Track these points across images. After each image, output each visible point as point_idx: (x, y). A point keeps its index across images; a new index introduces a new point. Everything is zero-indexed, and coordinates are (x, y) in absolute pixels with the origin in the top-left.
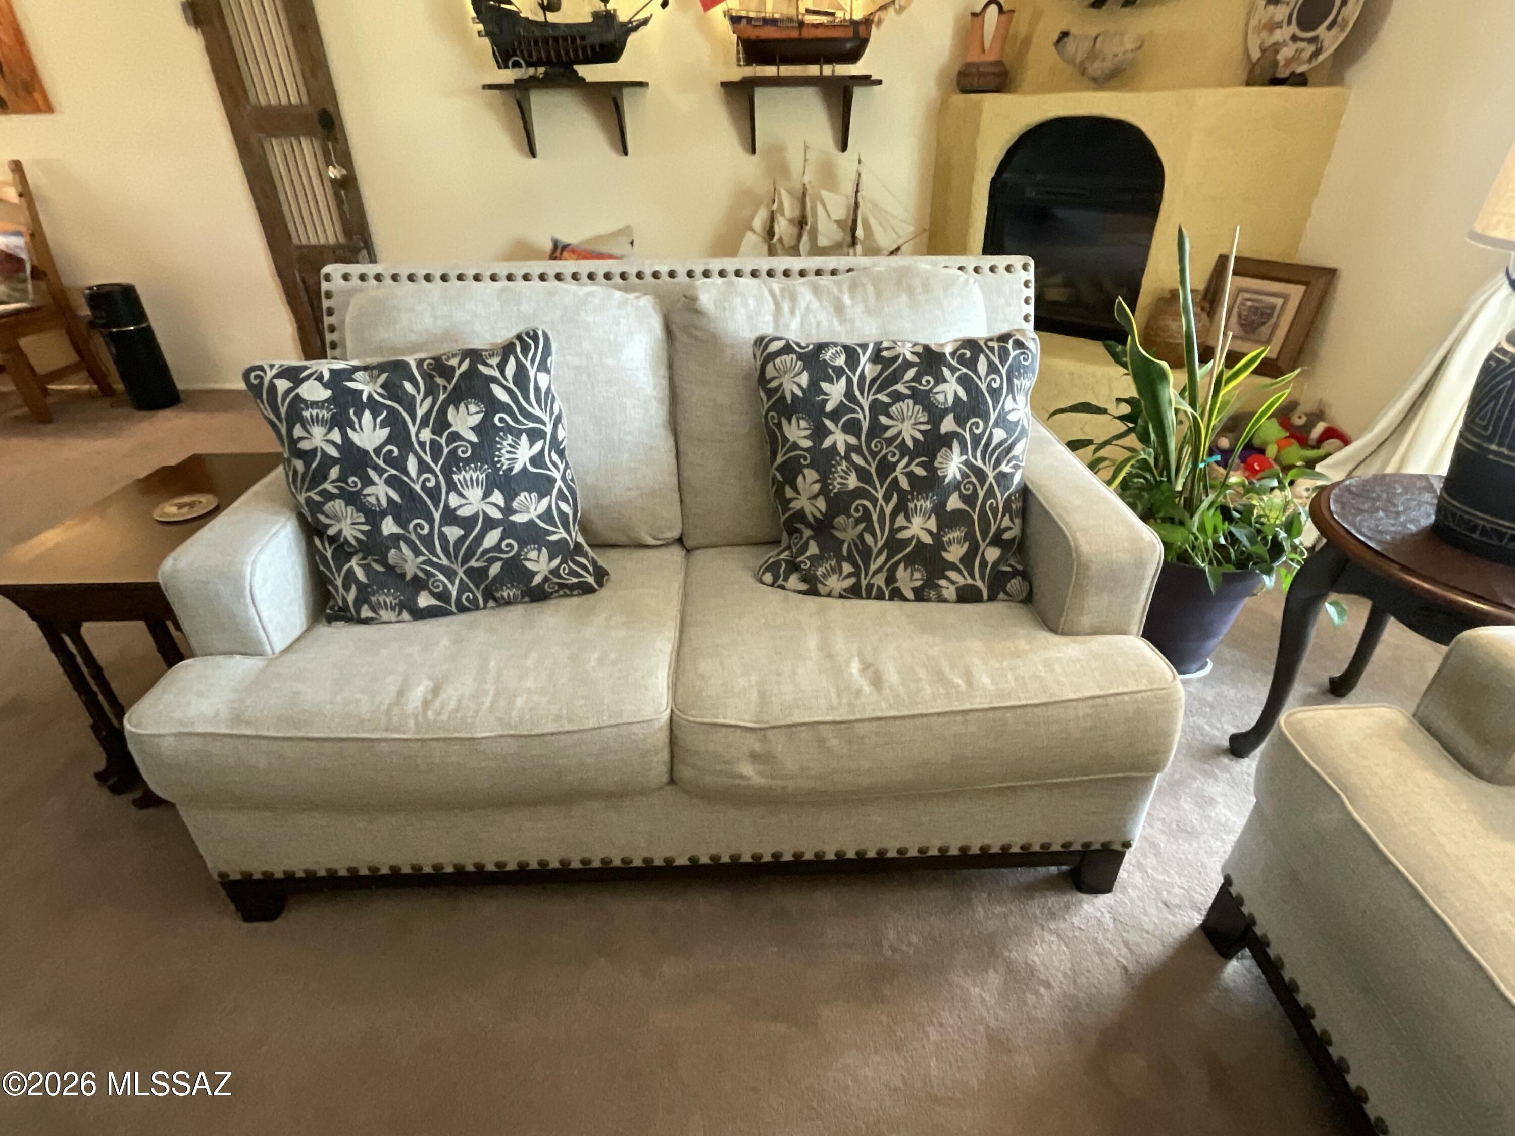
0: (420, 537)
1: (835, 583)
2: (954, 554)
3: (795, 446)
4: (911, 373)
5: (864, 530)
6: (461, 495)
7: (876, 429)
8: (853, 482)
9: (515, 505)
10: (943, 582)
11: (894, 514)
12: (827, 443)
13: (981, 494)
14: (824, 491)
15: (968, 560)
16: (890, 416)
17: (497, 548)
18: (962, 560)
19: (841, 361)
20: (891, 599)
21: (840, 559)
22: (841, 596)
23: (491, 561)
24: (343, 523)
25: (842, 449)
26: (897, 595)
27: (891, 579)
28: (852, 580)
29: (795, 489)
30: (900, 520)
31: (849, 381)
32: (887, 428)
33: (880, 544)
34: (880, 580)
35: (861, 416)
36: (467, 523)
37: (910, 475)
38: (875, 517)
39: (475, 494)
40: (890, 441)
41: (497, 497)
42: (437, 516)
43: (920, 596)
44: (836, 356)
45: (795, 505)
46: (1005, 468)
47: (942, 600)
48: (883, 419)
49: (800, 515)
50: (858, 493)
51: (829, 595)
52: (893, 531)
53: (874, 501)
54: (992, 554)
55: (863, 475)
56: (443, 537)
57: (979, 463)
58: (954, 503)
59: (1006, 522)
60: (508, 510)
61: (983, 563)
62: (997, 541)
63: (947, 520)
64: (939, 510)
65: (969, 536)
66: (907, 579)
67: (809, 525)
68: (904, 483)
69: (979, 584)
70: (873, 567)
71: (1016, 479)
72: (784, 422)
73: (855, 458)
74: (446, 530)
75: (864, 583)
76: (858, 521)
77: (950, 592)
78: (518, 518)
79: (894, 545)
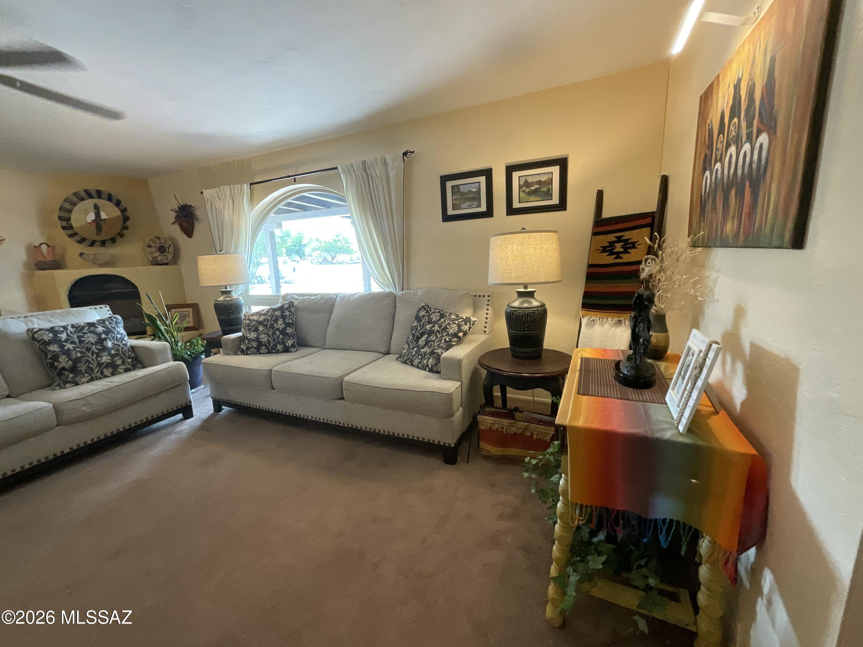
1: (84, 380)
2: (119, 362)
3: (54, 351)
4: (87, 328)
5: (89, 364)
7: (81, 342)
8: (79, 355)
10: (118, 369)
11: (97, 358)
12: (66, 348)
13: (120, 349)
14: (70, 359)
15: (123, 363)
16: (84, 338)
18: (122, 363)
19: (62, 329)
20: (104, 378)
21: (83, 374)
22: (87, 382)
25: (72, 348)
26: (106, 377)
27: (102, 373)
28: (90, 377)
29: (58, 362)
30: (99, 359)
31: (67, 333)
32: (85, 341)
33: (95, 366)
34: (99, 374)
35: (75, 340)
37: (97, 349)
38: (91, 360)
40: (87, 343)
43: (113, 374)
44: (59, 329)
45: (60, 366)
46: (124, 342)
47: (120, 373)
49: (64, 369)
50: (81, 357)
51: (83, 383)
52: (98, 362)
53: (89, 357)
54: (130, 360)
55: (81, 352)
57: (116, 343)
58: (113, 352)
59: (130, 353)
61: (128, 363)
62: (129, 358)
63: (113, 356)
64: (110, 354)
65: (121, 358)
66: (107, 372)
67: (67, 370)
68: (96, 351)
69: (129, 367)
70: (95, 372)
71: (128, 344)
72: (47, 347)
73: (78, 349)
75: (94, 376)
76: (85, 363)
77: (122, 371)
79: (100, 365)
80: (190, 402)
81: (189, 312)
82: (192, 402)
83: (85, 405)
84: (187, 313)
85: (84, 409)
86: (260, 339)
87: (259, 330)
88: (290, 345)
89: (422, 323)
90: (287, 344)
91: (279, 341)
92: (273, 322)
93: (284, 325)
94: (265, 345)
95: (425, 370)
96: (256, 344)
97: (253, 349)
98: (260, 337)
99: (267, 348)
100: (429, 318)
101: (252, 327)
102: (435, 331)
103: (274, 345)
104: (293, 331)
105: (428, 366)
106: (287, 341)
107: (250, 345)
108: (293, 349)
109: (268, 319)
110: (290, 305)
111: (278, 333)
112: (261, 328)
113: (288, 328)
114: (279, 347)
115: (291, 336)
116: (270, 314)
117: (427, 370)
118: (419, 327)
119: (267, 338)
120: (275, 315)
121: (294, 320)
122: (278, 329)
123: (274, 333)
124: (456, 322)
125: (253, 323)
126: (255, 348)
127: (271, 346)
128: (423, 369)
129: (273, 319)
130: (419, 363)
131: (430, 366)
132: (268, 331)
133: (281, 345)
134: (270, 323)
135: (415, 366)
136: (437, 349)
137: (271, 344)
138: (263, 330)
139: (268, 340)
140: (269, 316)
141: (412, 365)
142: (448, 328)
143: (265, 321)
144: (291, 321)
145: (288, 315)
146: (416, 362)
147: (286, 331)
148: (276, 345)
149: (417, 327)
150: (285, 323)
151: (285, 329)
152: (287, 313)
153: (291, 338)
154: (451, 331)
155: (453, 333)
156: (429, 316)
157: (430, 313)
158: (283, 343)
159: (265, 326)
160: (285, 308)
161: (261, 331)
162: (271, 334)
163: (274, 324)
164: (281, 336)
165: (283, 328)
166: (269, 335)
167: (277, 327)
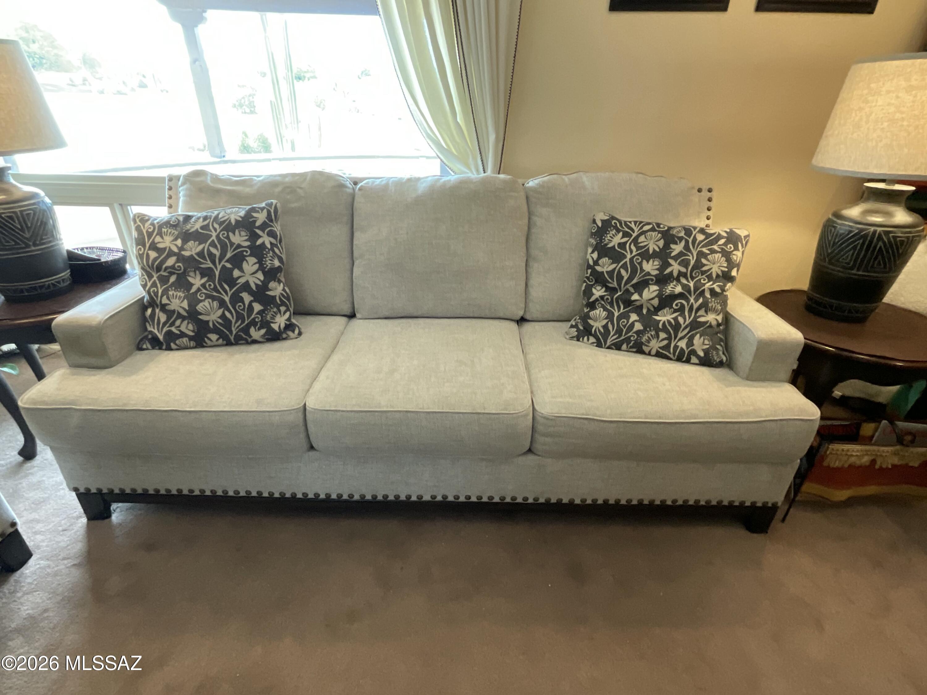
86: (201, 314)
87: (192, 285)
88: (283, 326)
90: (275, 327)
91: (254, 319)
92: (228, 265)
93: (260, 276)
94: (216, 330)
96: (191, 327)
97: (184, 337)
98: (200, 307)
99: (222, 335)
100: (637, 248)
101: (171, 274)
103: (242, 330)
104: (284, 290)
106: (273, 317)
107: (173, 329)
108: (290, 333)
109: (212, 256)
110: (269, 212)
111: (247, 297)
112: (197, 281)
113: (272, 285)
114: (256, 334)
115: (283, 303)
116: (214, 238)
119: (220, 312)
120: (232, 244)
121: (284, 256)
122: (246, 287)
123: (236, 299)
125: (171, 261)
126: (191, 338)
127: (234, 332)
129: (229, 255)
132: (215, 289)
133: (259, 329)
134: (219, 267)
137: (233, 329)
138: (203, 285)
139: (223, 316)
140: (213, 244)
141: (641, 352)
143: (204, 258)
144: (277, 263)
145: (269, 246)
146: (654, 345)
147: (268, 293)
148: (246, 330)
150: (262, 268)
151: (263, 287)
152: (265, 240)
153: (283, 309)
156: (635, 242)
157: (634, 234)
158: (265, 324)
159: (207, 273)
160: (258, 224)
161: (199, 290)
162: (227, 299)
163: (231, 270)
164: (257, 307)
165: (260, 283)
166: (222, 303)
167: (242, 281)
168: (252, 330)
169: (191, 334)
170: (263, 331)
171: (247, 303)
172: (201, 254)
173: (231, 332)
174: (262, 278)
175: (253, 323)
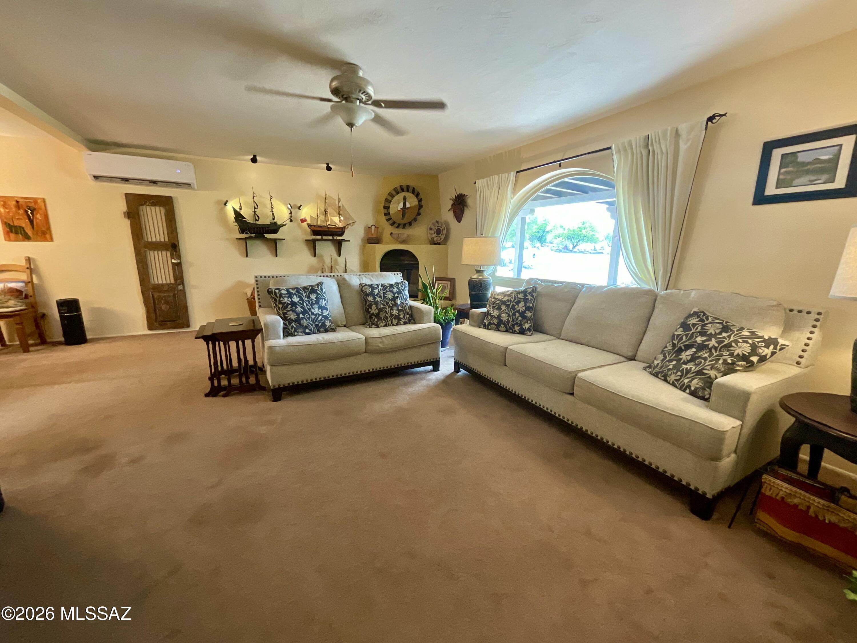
0: (307, 318)
1: (382, 324)
2: (402, 316)
3: (370, 301)
4: (388, 288)
5: (386, 314)
6: (314, 310)
7: (384, 297)
8: (382, 306)
9: (323, 312)
10: (401, 321)
11: (391, 310)
12: (376, 300)
13: (404, 306)
14: (377, 308)
17: (321, 320)
18: (403, 317)
19: (376, 286)
20: (392, 326)
21: (382, 320)
22: (383, 327)
23: (320, 323)
24: (292, 316)
25: (379, 301)
26: (393, 325)
27: (392, 322)
28: (385, 323)
29: (371, 309)
30: (392, 311)
31: (378, 290)
32: (386, 297)
33: (389, 316)
34: (390, 322)
35: (381, 295)
36: (316, 315)
37: (392, 304)
38: (387, 311)
39: (316, 309)
40: (387, 299)
41: (320, 310)
42: (310, 313)
43: (397, 324)
44: (375, 286)
45: (371, 312)
46: (407, 302)
47: (401, 325)
48: (385, 295)
49: (373, 314)
50: (383, 308)
51: (381, 327)
52: (391, 313)
53: (387, 309)
54: (408, 316)
55: (384, 305)
56: (311, 318)
57: (402, 301)
58: (400, 308)
59: (409, 311)
60: (322, 313)
61: (407, 318)
62: (408, 314)
63: (399, 311)
64: (398, 309)
65: (404, 313)
66: (395, 322)
67: (374, 316)
68: (391, 305)
69: (407, 321)
70: (388, 320)
71: (409, 304)
72: (368, 297)
73: (382, 302)
74: (312, 316)
75: (387, 323)
76: (384, 313)
77: (402, 323)
78: (324, 314)
79: (391, 315)
80: (439, 359)
81: (447, 284)
82: (441, 358)
83: (381, 342)
84: (446, 285)
85: (380, 345)
86: (501, 317)
87: (502, 309)
88: (527, 328)
89: (691, 332)
90: (524, 327)
91: (517, 322)
92: (515, 304)
93: (524, 308)
94: (504, 324)
95: (684, 391)
96: (497, 321)
97: (493, 325)
98: (502, 315)
99: (506, 326)
100: (702, 329)
101: (497, 305)
102: (710, 346)
103: (512, 325)
104: (531, 315)
105: (689, 387)
106: (524, 324)
107: (492, 322)
108: (529, 332)
109: (511, 301)
110: (533, 289)
111: (517, 314)
112: (503, 308)
113: (527, 312)
114: (517, 328)
115: (529, 320)
116: (513, 296)
117: (688, 391)
118: (684, 338)
119: (507, 318)
120: (518, 297)
121: (534, 305)
122: (518, 311)
123: (514, 314)
124: (750, 341)
125: (498, 302)
126: (495, 325)
127: (510, 326)
128: (680, 389)
129: (516, 301)
130: (677, 380)
131: (693, 388)
132: (509, 311)
133: (518, 326)
134: (512, 304)
135: (669, 383)
136: (708, 370)
137: (510, 324)
138: (505, 310)
139: (508, 319)
140: (512, 298)
141: (666, 380)
142: (732, 346)
143: (508, 301)
144: (531, 305)
145: (530, 299)
146: (673, 378)
147: (525, 314)
148: (513, 326)
149: (682, 337)
150: (525, 306)
151: (524, 312)
152: (529, 297)
153: (529, 322)
154: (738, 351)
155: (741, 353)
156: (703, 326)
157: (706, 322)
158: (521, 325)
159: (508, 306)
160: (528, 292)
161: (503, 310)
162: (511, 314)
163: (515, 305)
164: (520, 318)
165: (523, 310)
166: (509, 315)
167: (517, 309)
168: (516, 326)
169: (496, 323)
170: (519, 327)
171: (517, 316)
172: (508, 300)
173: (508, 325)
174: (524, 309)
175: (517, 324)
